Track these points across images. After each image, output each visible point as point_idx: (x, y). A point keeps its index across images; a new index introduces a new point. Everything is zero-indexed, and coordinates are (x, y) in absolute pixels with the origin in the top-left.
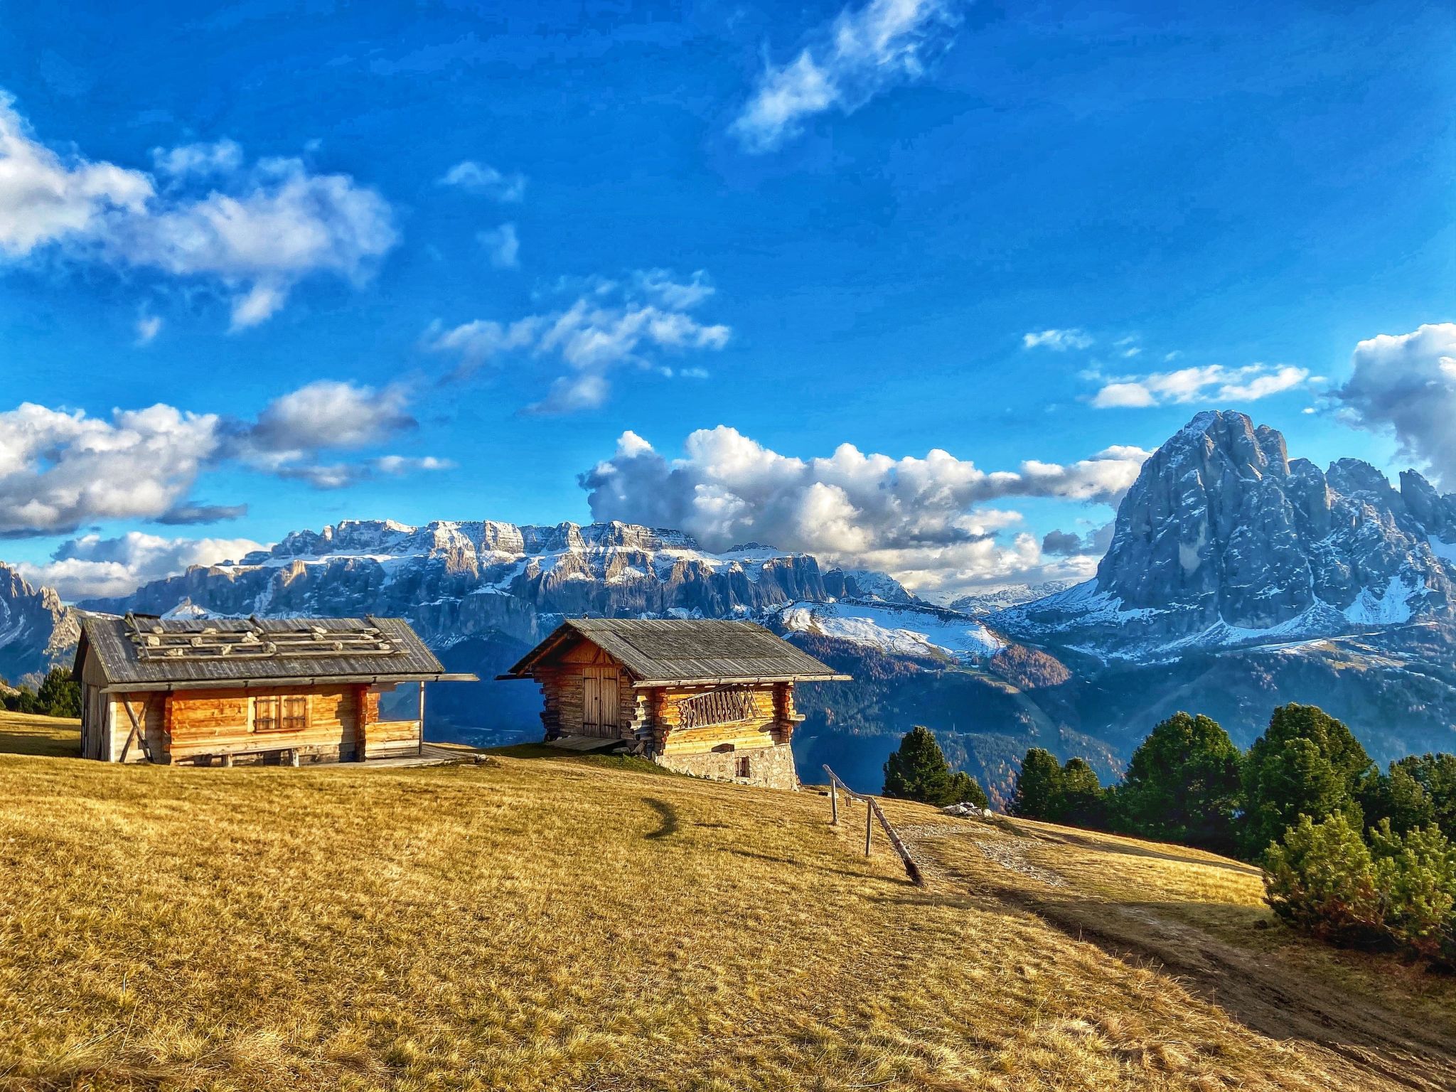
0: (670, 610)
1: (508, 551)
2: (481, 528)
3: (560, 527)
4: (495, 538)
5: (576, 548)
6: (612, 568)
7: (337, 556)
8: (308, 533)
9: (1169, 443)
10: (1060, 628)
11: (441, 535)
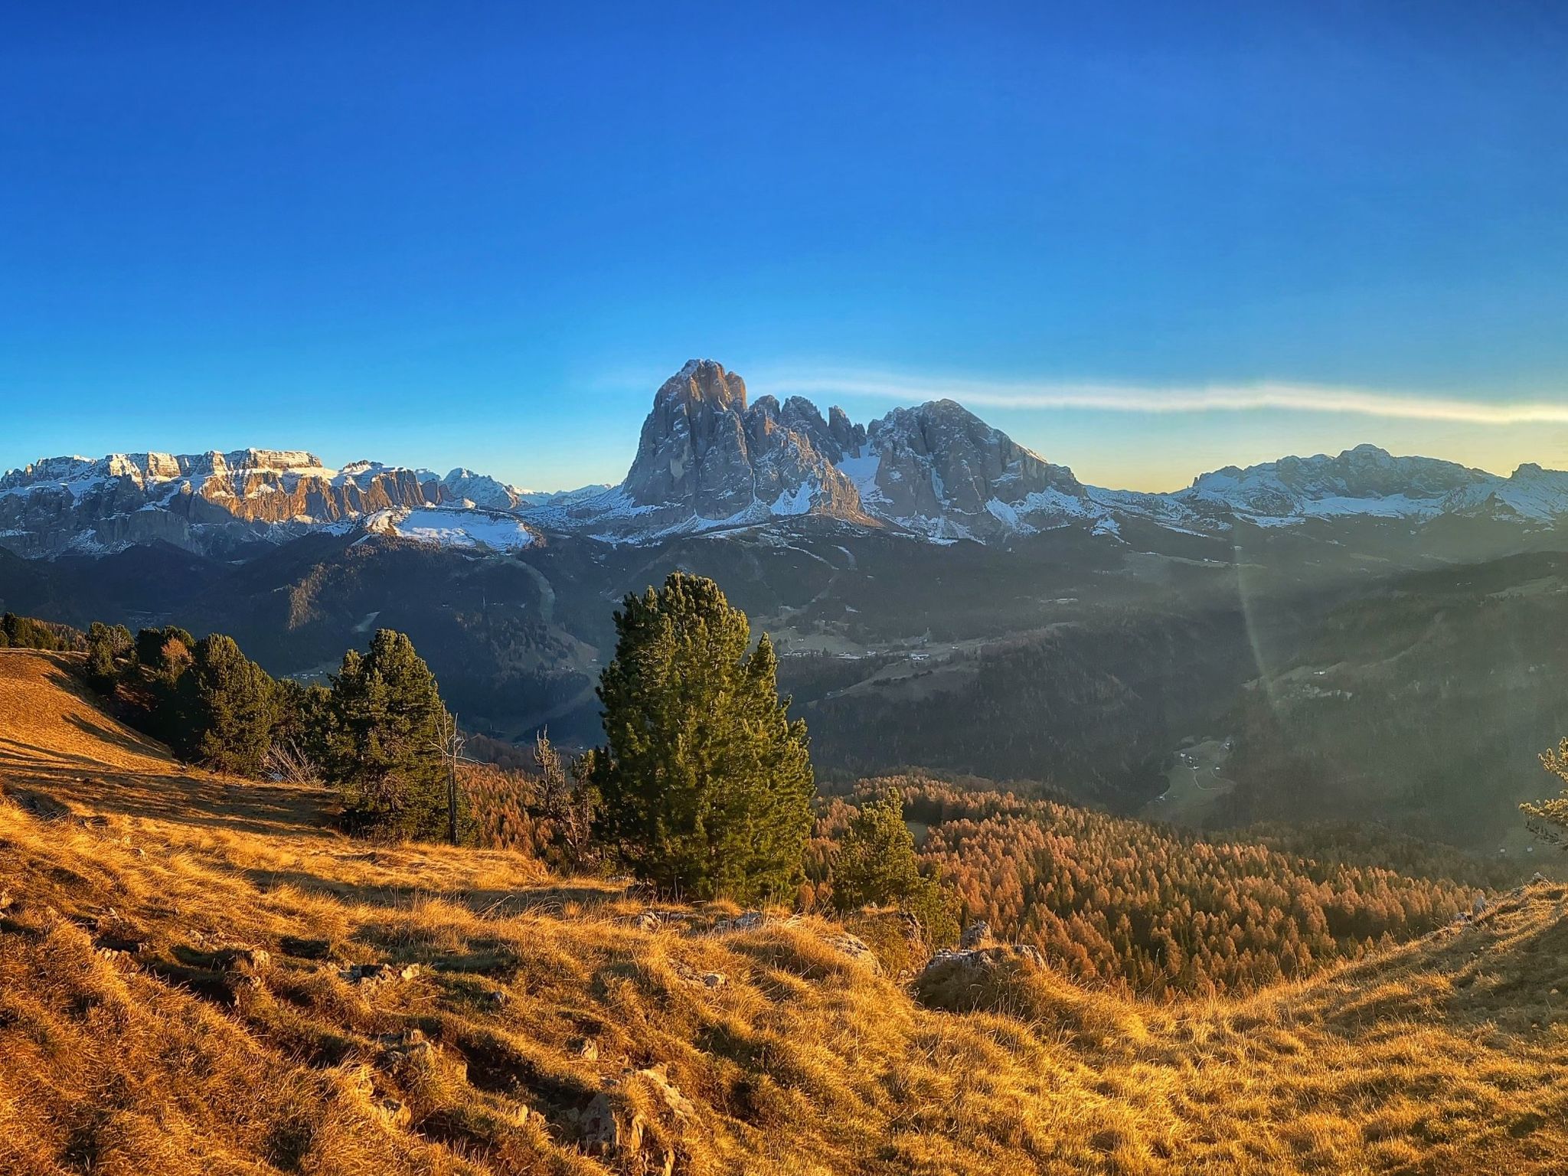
0: (297, 517)
1: (166, 475)
2: (145, 459)
3: (206, 455)
4: (156, 466)
5: (220, 472)
6: (249, 487)
7: (37, 486)
8: (17, 471)
9: (668, 382)
10: (589, 523)
11: (115, 465)
